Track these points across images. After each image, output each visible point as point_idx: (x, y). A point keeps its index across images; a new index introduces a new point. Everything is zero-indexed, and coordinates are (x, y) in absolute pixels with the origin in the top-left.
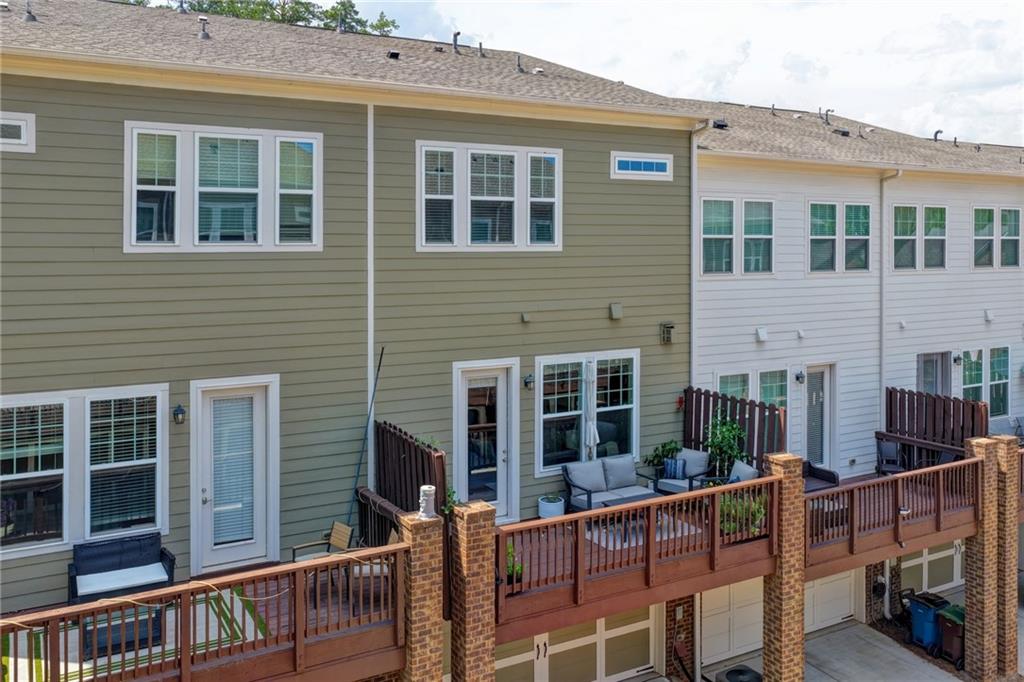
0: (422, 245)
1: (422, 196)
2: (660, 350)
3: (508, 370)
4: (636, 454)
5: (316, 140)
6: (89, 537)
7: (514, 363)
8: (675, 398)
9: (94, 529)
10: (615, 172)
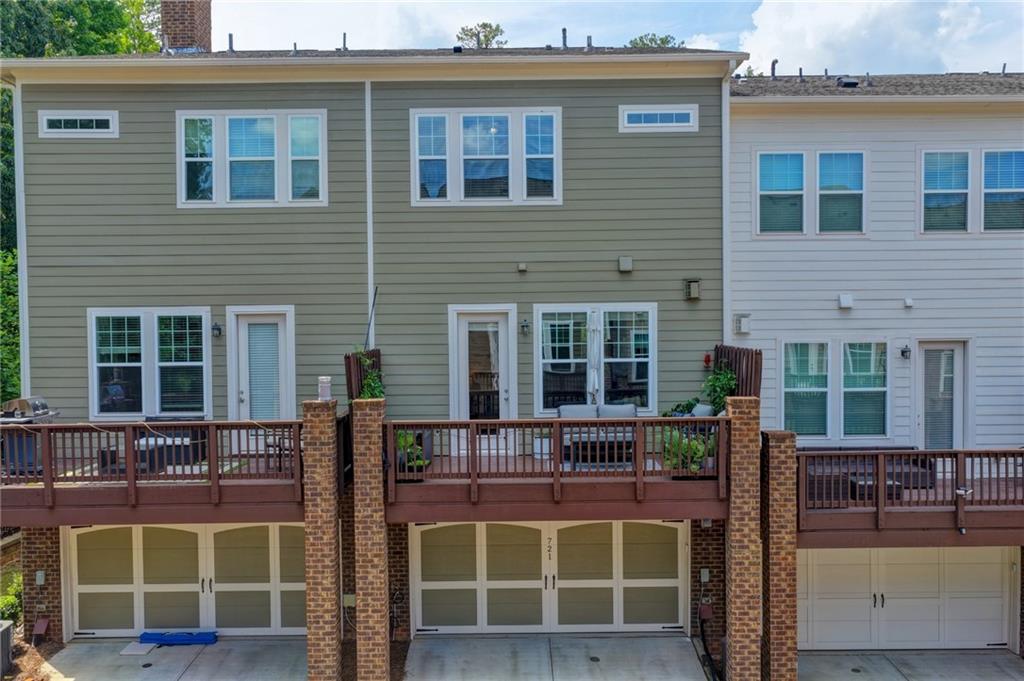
0: (417, 200)
1: (416, 157)
2: (681, 305)
3: (506, 315)
4: (653, 408)
6: (158, 413)
7: (512, 309)
8: (702, 356)
9: (162, 408)
10: (624, 126)
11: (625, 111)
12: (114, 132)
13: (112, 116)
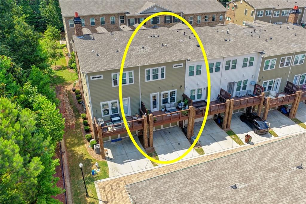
0: (146, 81)
1: (146, 75)
2: (180, 89)
3: (158, 94)
4: (176, 102)
5: (133, 71)
6: (112, 114)
7: (159, 93)
8: (182, 95)
9: (112, 113)
10: (174, 67)
11: (174, 65)
12: (102, 78)
13: (102, 76)
